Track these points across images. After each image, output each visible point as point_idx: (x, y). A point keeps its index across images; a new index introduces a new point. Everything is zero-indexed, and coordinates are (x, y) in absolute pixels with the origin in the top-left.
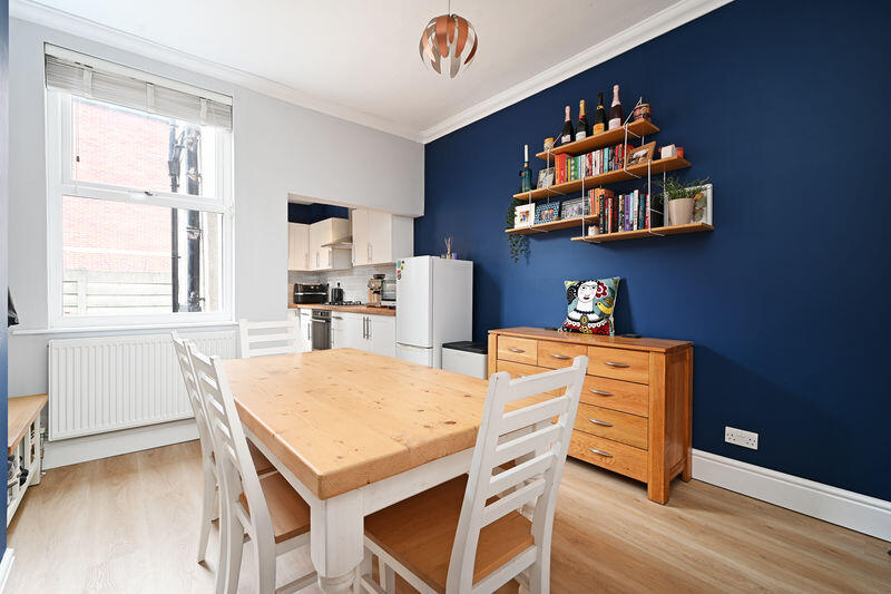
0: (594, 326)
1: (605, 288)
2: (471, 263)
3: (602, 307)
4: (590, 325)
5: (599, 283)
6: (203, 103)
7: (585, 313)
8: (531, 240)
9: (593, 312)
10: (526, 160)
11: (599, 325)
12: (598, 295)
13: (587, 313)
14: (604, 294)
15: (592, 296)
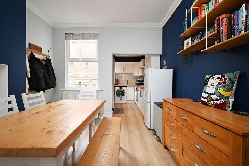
0: (215, 102)
1: (225, 79)
2: (172, 70)
3: (221, 91)
4: (212, 102)
5: (222, 76)
6: (92, 35)
7: (210, 94)
8: (193, 56)
9: (214, 94)
10: (186, 16)
11: (218, 102)
12: (220, 84)
13: (211, 94)
14: (225, 82)
15: (215, 85)
